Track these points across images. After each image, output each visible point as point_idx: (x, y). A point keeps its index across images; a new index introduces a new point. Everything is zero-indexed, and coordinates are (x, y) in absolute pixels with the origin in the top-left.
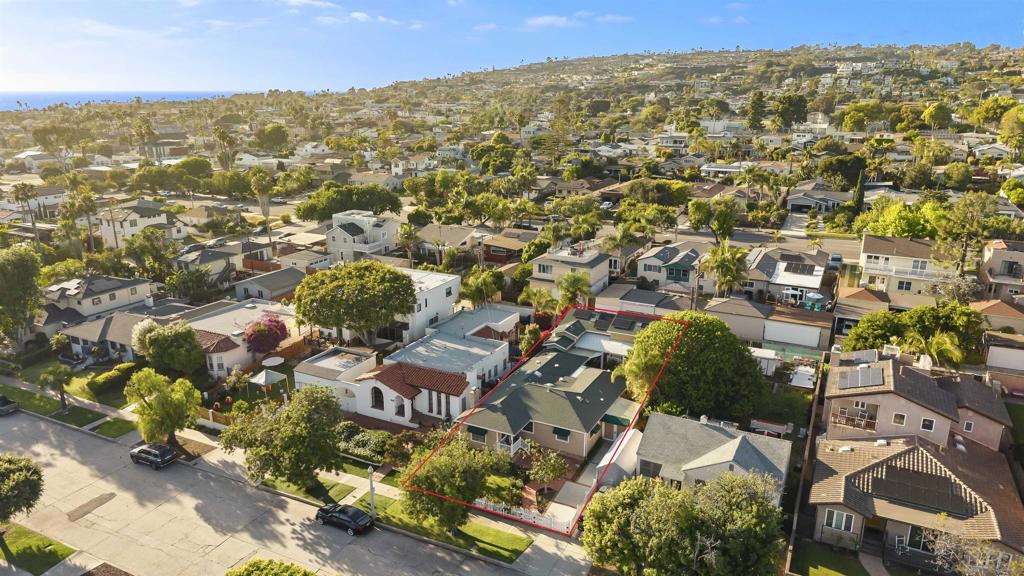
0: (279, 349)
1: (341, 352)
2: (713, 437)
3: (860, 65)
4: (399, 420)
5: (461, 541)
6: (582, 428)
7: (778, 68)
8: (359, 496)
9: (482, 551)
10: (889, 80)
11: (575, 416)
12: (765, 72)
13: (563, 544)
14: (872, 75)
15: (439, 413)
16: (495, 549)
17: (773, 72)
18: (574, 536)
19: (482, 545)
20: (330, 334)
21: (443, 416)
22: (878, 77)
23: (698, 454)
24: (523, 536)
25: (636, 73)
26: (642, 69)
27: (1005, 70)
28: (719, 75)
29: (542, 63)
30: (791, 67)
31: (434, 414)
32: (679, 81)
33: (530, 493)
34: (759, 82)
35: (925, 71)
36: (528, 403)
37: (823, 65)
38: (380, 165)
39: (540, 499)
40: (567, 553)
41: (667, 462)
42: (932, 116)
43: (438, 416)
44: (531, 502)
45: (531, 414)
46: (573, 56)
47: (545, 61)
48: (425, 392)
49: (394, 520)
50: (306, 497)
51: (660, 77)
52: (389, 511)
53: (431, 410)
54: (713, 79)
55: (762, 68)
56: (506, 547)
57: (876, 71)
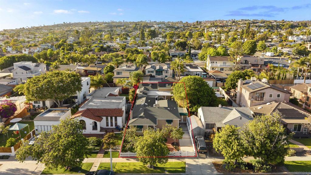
0: (15, 115)
1: (52, 110)
2: (226, 111)
3: (160, 25)
4: (95, 132)
5: (159, 170)
6: (177, 118)
7: (139, 26)
8: (98, 166)
9: (169, 171)
10: (168, 29)
11: (172, 115)
12: (135, 27)
13: (197, 160)
14: (164, 28)
15: (112, 125)
16: (175, 169)
17: (138, 27)
18: (197, 156)
19: (168, 169)
20: (39, 106)
21: (114, 127)
22: (165, 28)
23: (225, 117)
24: (180, 161)
25: (96, 27)
26: (98, 26)
27: (195, 26)
28: (122, 27)
29: (62, 24)
30: (142, 25)
31: (110, 127)
32: (111, 29)
33: (169, 146)
34: (134, 29)
35: (176, 27)
36: (152, 113)
37: (150, 25)
38: (16, 52)
39: (175, 147)
40: (201, 163)
41: (216, 122)
42: (188, 35)
43: (112, 127)
44: (173, 149)
45: (155, 117)
46: (72, 22)
47: (62, 23)
48: (104, 118)
49: (123, 171)
50: (71, 173)
51: (105, 28)
52: (117, 167)
53: (107, 125)
54: (121, 29)
55: (134, 26)
56: (178, 167)
57: (164, 27)
